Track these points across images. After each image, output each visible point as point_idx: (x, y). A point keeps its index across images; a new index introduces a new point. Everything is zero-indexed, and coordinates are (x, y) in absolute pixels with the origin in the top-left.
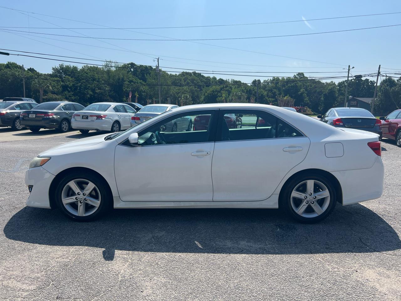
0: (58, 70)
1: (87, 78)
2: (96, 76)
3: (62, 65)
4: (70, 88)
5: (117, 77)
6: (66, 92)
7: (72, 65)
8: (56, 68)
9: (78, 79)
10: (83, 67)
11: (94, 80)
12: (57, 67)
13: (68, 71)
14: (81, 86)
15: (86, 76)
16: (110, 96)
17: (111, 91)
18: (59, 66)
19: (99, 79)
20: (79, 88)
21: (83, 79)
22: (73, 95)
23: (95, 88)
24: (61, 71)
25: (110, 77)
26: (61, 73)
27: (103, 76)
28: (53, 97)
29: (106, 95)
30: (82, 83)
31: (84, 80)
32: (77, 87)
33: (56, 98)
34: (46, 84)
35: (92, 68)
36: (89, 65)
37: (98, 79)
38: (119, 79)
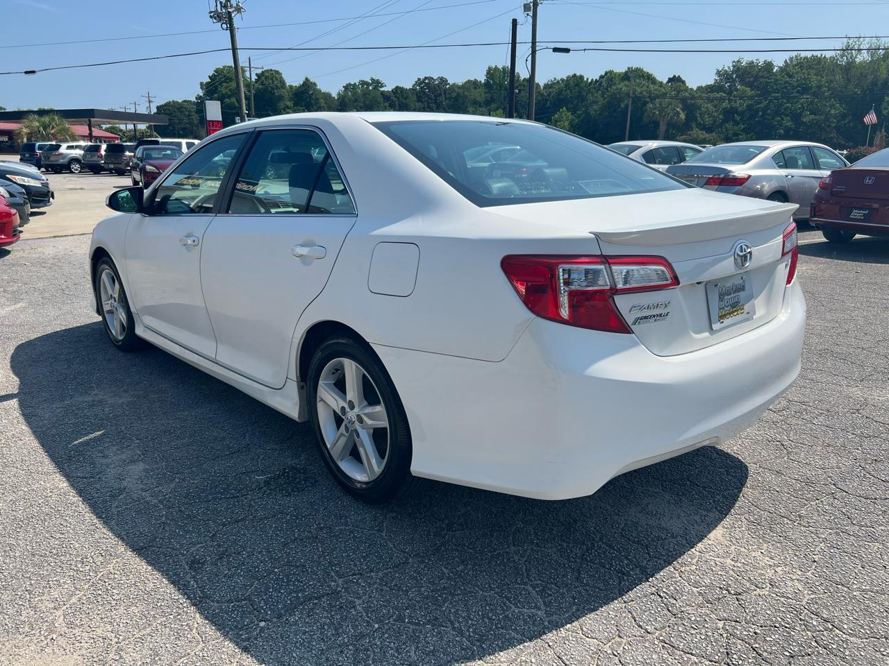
0: (727, 75)
1: (786, 87)
2: (814, 81)
3: (738, 61)
4: (741, 114)
5: (871, 78)
6: (729, 125)
7: (761, 59)
8: (725, 71)
9: (765, 91)
10: (786, 61)
11: (805, 89)
12: (726, 68)
13: (749, 73)
14: (767, 107)
15: (786, 82)
16: (838, 129)
17: (844, 116)
18: (731, 65)
19: (819, 87)
20: (760, 113)
21: (777, 91)
22: (743, 130)
23: (803, 111)
24: (734, 76)
25: (849, 80)
26: (734, 81)
27: (832, 78)
28: (698, 136)
29: (829, 126)
30: (771, 101)
31: (778, 93)
32: (757, 111)
33: (705, 139)
34: (674, 109)
35: (808, 61)
36: (803, 54)
37: (817, 87)
38: (874, 84)
